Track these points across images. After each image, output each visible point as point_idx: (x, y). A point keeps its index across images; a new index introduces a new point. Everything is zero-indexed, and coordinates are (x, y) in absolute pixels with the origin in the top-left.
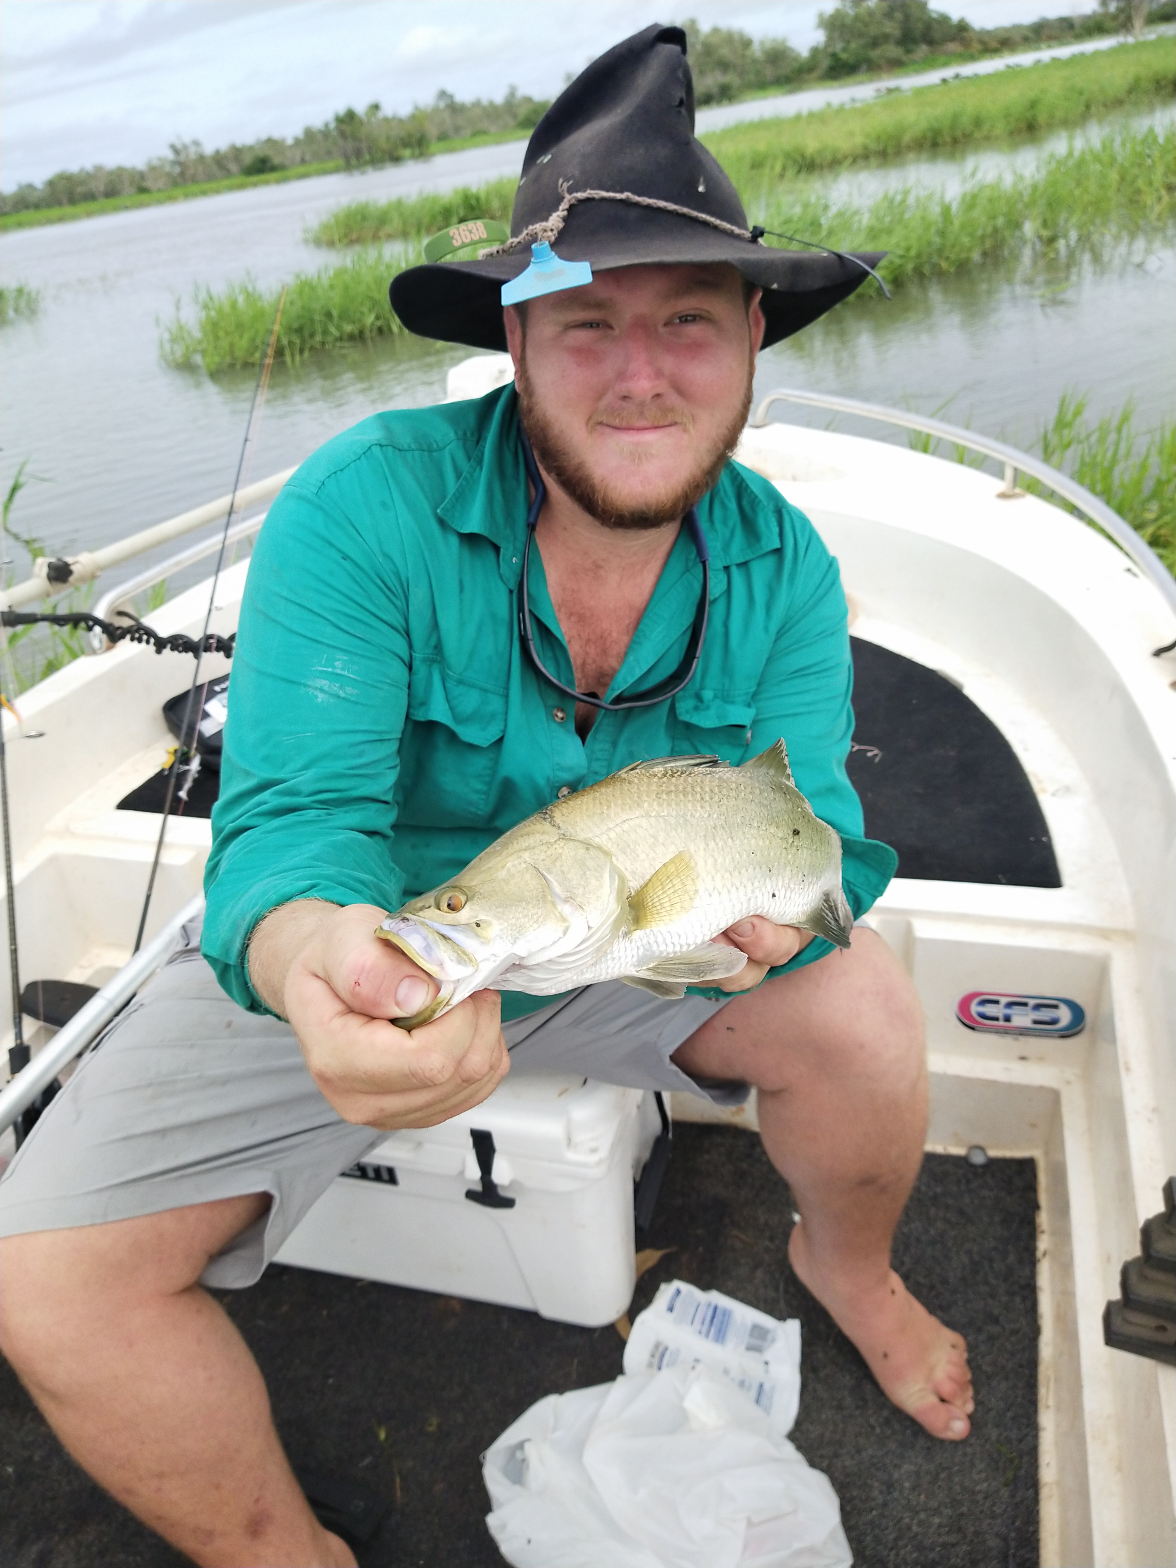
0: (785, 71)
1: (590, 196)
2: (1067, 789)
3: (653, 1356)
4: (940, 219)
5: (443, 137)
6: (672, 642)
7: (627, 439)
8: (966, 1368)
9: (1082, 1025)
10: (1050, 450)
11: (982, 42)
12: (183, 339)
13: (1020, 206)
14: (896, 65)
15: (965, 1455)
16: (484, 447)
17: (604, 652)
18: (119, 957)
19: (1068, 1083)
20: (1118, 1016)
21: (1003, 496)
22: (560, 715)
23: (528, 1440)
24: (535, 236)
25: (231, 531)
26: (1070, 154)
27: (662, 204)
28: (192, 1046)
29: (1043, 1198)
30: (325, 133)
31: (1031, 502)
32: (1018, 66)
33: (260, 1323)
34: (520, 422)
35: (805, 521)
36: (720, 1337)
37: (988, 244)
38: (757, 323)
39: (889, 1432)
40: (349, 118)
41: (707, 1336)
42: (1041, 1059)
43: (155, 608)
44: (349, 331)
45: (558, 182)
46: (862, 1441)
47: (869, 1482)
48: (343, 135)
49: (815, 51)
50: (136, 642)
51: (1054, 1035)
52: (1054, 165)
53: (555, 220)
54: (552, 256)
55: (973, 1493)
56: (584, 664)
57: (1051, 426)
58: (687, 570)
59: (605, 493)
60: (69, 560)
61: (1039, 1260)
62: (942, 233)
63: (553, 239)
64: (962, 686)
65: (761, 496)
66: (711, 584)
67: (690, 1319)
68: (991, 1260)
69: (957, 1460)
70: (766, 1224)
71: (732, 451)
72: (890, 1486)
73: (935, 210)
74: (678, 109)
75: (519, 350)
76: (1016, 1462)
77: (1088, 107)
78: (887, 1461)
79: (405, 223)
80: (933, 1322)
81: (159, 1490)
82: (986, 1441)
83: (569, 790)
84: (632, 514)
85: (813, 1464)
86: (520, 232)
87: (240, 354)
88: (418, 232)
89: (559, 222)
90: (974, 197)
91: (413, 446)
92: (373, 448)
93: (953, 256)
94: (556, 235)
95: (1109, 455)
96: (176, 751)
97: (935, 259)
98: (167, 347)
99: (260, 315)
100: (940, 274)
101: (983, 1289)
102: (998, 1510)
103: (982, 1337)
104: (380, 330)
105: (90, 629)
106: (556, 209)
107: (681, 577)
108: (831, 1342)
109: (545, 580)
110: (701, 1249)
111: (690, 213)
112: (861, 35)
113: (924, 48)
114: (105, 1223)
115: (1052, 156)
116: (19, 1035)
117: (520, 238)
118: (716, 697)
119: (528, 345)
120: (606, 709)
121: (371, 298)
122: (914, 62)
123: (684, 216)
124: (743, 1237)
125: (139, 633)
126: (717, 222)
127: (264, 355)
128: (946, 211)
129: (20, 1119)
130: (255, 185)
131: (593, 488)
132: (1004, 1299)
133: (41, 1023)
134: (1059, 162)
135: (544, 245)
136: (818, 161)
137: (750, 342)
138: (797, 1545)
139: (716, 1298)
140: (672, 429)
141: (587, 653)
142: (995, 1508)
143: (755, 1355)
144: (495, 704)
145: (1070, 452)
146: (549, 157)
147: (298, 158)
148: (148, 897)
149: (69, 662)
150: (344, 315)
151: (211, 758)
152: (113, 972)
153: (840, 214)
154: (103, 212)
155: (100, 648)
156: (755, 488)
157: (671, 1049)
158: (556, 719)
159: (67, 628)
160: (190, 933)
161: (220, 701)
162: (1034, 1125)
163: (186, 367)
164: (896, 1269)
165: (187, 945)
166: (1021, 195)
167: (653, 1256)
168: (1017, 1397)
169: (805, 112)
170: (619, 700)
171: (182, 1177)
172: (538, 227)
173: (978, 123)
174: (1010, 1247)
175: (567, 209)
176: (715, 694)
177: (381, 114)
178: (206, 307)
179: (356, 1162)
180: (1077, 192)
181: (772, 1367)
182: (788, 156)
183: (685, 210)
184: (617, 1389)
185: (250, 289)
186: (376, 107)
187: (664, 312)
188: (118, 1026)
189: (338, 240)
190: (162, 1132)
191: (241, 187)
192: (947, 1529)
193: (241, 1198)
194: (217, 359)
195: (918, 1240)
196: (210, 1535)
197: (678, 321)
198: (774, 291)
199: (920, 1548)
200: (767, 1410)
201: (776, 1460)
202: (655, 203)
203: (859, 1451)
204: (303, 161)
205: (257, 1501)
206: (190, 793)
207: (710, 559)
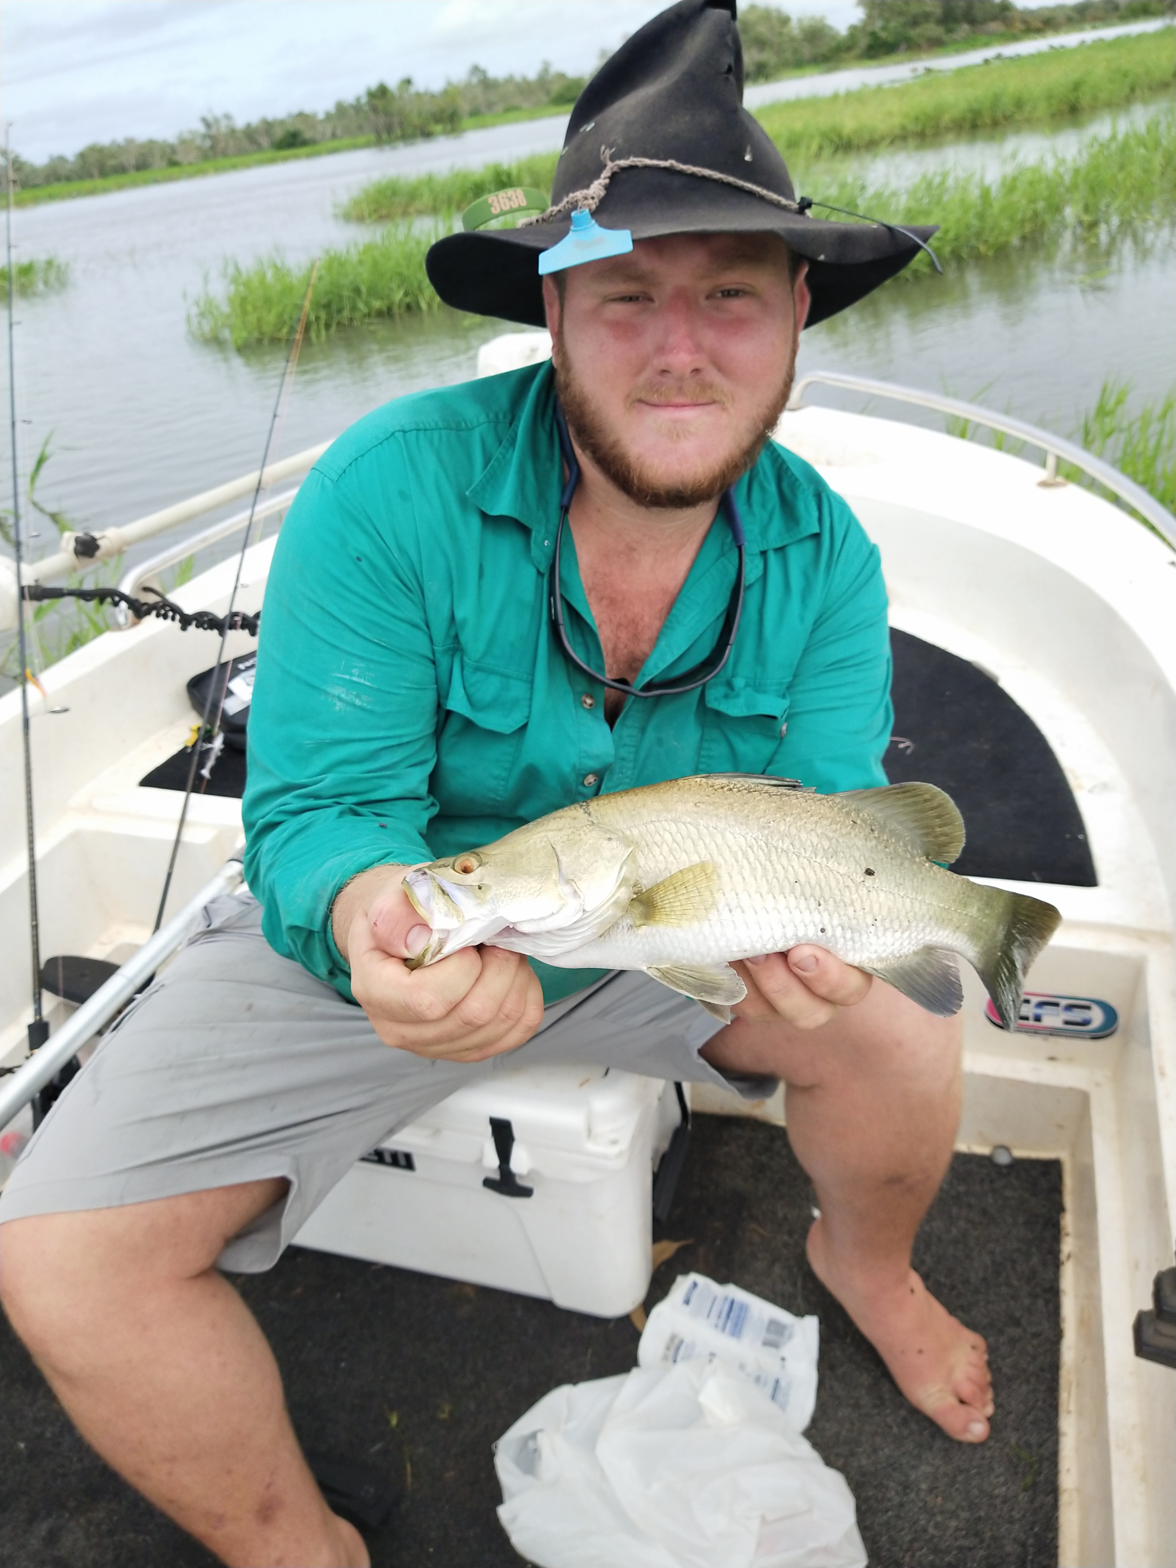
0: (823, 49)
1: (633, 164)
2: (1105, 786)
3: (668, 1348)
4: (979, 201)
5: (475, 113)
6: (704, 628)
7: (665, 416)
8: (985, 1370)
9: (1115, 1026)
10: (1090, 438)
11: (1025, 22)
12: (211, 313)
13: (1062, 190)
14: (936, 44)
15: (983, 1458)
16: (518, 427)
17: (635, 637)
18: (140, 934)
19: (1098, 1085)
20: (1153, 1019)
21: (1044, 484)
22: (589, 701)
23: (541, 1430)
24: (575, 204)
25: (258, 508)
26: (1114, 137)
27: (707, 172)
28: (212, 1029)
29: (1069, 1200)
30: (357, 108)
31: (1073, 491)
32: (1063, 47)
33: (273, 1304)
34: (556, 398)
35: (844, 506)
36: (737, 1331)
37: (1028, 228)
38: (802, 299)
39: (906, 1432)
40: (381, 93)
41: (724, 1329)
42: (1070, 1060)
43: (182, 583)
44: (378, 307)
45: (599, 150)
46: (878, 1440)
47: (885, 1482)
48: (375, 109)
49: (853, 29)
50: (161, 619)
51: (1085, 1036)
52: (1096, 148)
53: (597, 188)
54: (592, 224)
55: (992, 1497)
56: (615, 649)
57: (1092, 413)
58: (723, 554)
59: (640, 472)
60: (96, 534)
61: (1063, 1263)
62: (981, 216)
63: (594, 207)
64: (997, 678)
65: (801, 479)
66: (746, 569)
67: (706, 1311)
68: (1014, 1262)
69: (975, 1463)
70: (785, 1218)
71: (772, 431)
72: (906, 1487)
73: (974, 194)
74: (726, 76)
75: (557, 324)
76: (1036, 1467)
77: (1132, 89)
78: (904, 1461)
79: (435, 200)
80: (953, 1322)
81: (170, 1473)
82: (1005, 1444)
83: (595, 778)
84: (668, 492)
85: (828, 1463)
86: (561, 200)
87: (268, 329)
88: (449, 207)
89: (600, 190)
90: (1015, 179)
91: (440, 425)
92: (397, 434)
93: (991, 240)
94: (597, 203)
95: (1152, 443)
96: (199, 729)
97: (973, 242)
98: (195, 321)
99: (288, 290)
100: (978, 257)
101: (1004, 1290)
102: (1016, 1515)
103: (1002, 1339)
104: (409, 307)
105: (116, 604)
106: (597, 176)
107: (717, 560)
108: (849, 1340)
109: (577, 564)
110: (718, 1242)
111: (735, 182)
112: (901, 14)
113: (965, 27)
114: (122, 1206)
115: (1095, 139)
116: (38, 1011)
117: (560, 206)
118: (747, 685)
119: (565, 318)
120: (636, 696)
121: (400, 274)
122: (956, 42)
123: (729, 185)
124: (762, 1231)
125: (165, 609)
126: (764, 192)
127: (292, 330)
128: (985, 193)
129: (38, 1095)
130: (285, 159)
131: (628, 467)
132: (1027, 1301)
133: (60, 999)
134: (1101, 145)
135: (585, 213)
136: (855, 142)
137: (795, 318)
138: (811, 1545)
139: (733, 1292)
140: (712, 408)
141: (618, 638)
142: (1013, 1513)
143: (772, 1350)
144: (518, 690)
145: (1111, 441)
146: (593, 125)
147: (329, 132)
148: (169, 875)
149: (94, 638)
150: (373, 292)
151: (235, 737)
152: (134, 949)
153: (878, 195)
154: (134, 184)
155: (126, 624)
156: (796, 471)
157: (700, 1043)
158: (585, 705)
159: (93, 604)
160: (211, 913)
161: (244, 679)
162: (1060, 1127)
163: (215, 342)
164: (916, 1268)
165: (209, 926)
166: (1061, 177)
167: (669, 1248)
168: (1037, 1401)
169: (842, 91)
170: (649, 686)
171: (200, 1160)
172: (579, 194)
173: (1019, 104)
174: (1034, 1250)
175: (609, 177)
176: (747, 683)
177: (413, 89)
178: (234, 281)
179: (374, 1148)
180: (1120, 176)
181: (789, 1363)
182: (824, 135)
183: (731, 179)
184: (632, 1381)
185: (279, 264)
186: (408, 82)
187: (705, 285)
188: (139, 1005)
189: (367, 215)
190: (182, 1115)
191: (272, 161)
192: (964, 1532)
193: (258, 1182)
194: (244, 334)
195: (940, 1239)
196: (220, 1519)
197: (720, 295)
198: (821, 263)
199: (936, 1551)
200: (783, 1407)
201: (792, 1458)
202: (700, 172)
203: (875, 1451)
204: (334, 136)
205: (269, 1486)
206: (212, 771)
207: (746, 544)
